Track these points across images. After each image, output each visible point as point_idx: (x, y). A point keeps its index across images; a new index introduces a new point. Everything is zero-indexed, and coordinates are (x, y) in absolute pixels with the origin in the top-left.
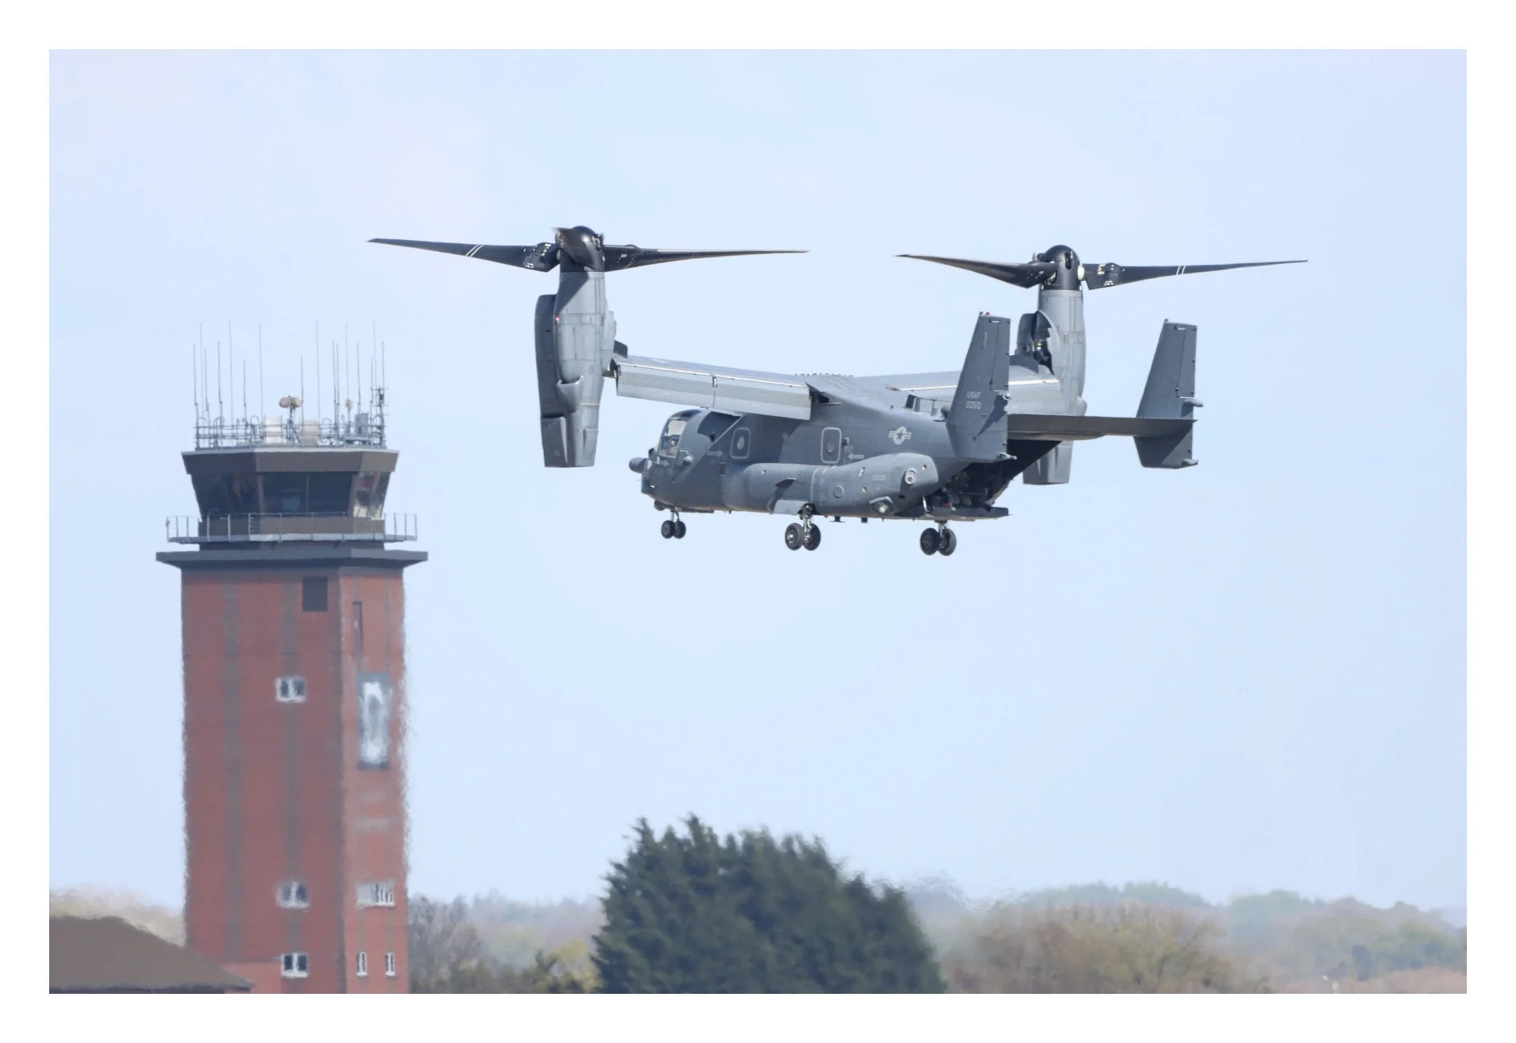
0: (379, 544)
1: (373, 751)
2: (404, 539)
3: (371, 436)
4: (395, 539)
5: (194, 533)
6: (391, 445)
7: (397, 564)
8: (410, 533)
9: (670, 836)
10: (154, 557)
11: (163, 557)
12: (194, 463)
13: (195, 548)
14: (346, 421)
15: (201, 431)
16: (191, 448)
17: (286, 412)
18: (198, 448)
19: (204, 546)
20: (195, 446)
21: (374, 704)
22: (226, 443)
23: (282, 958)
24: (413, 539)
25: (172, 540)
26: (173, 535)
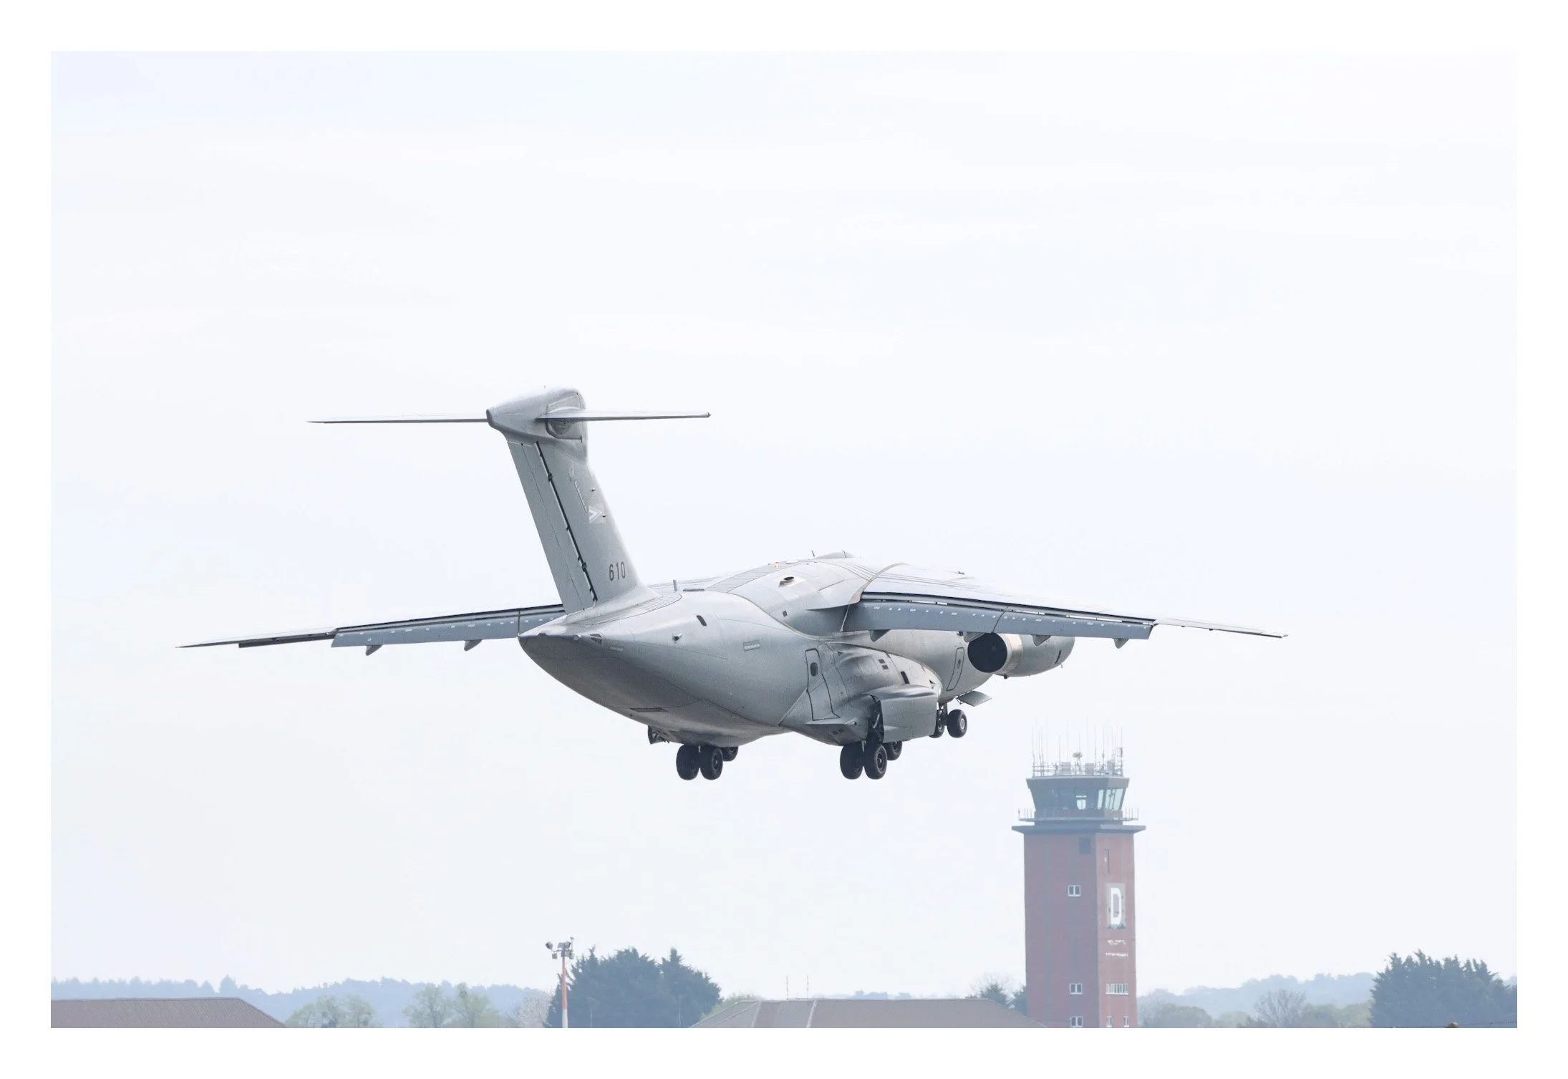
0: (1120, 822)
1: (1116, 921)
2: (1132, 819)
3: (1117, 770)
4: (1126, 820)
5: (1033, 817)
6: (1126, 776)
7: (1132, 831)
8: (1135, 816)
9: (1409, 960)
10: (1011, 828)
11: (1015, 828)
12: (1032, 784)
13: (1032, 824)
14: (1102, 764)
15: (1036, 768)
16: (1030, 777)
17: (1076, 759)
18: (1033, 777)
19: (1036, 823)
20: (1032, 775)
21: (1116, 897)
22: (1046, 774)
23: (1071, 1019)
24: (1137, 819)
25: (1022, 820)
26: (1022, 817)
